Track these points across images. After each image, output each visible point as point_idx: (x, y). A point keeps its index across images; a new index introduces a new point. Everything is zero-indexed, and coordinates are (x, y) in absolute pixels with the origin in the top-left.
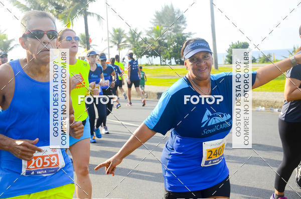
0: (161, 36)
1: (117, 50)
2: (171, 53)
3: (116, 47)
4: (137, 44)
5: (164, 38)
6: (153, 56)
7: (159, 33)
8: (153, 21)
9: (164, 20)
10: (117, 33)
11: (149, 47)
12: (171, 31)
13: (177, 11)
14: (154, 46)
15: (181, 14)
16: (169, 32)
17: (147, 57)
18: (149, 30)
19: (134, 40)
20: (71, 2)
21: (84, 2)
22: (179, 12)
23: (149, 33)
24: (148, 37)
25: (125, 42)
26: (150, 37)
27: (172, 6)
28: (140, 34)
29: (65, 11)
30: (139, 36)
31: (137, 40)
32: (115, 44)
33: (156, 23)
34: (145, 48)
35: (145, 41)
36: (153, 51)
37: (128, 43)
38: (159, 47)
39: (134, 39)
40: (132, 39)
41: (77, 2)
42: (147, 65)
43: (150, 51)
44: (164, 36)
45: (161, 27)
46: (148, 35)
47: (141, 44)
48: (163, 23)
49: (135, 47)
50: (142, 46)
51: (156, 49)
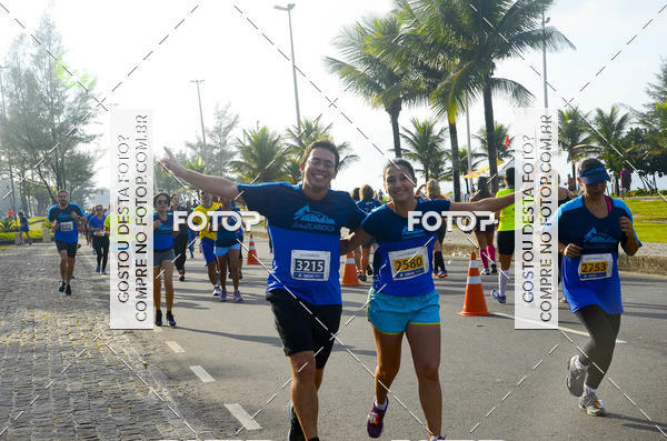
1: (569, 160)
3: (566, 154)
4: (617, 146)
6: (657, 174)
8: (652, 90)
10: (569, 121)
11: (646, 151)
14: (659, 147)
17: (642, 175)
18: (645, 111)
19: (609, 137)
20: (458, 61)
21: (484, 59)
23: (644, 119)
24: (641, 127)
25: (585, 141)
26: (648, 128)
28: (624, 119)
29: (445, 82)
30: (620, 126)
31: (616, 136)
32: (564, 146)
33: (665, 93)
34: (636, 154)
35: (635, 134)
36: (655, 158)
37: (595, 144)
39: (609, 133)
40: (605, 135)
41: (469, 60)
42: (641, 193)
43: (647, 161)
46: (643, 122)
47: (628, 145)
49: (612, 152)
50: (628, 150)
51: (662, 154)
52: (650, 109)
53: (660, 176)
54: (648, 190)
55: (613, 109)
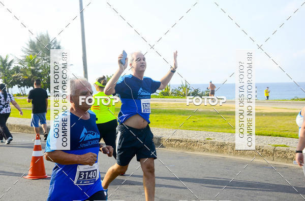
0: (34, 66)
2: (45, 83)
4: (8, 73)
5: (38, 67)
6: (26, 87)
7: (32, 63)
8: (24, 49)
9: (39, 50)
11: (22, 77)
12: (46, 61)
13: (53, 42)
14: (27, 75)
15: (57, 45)
16: (43, 62)
17: (19, 87)
18: (21, 58)
19: (4, 69)
22: (56, 42)
23: (21, 62)
24: (19, 65)
26: (22, 67)
27: (48, 35)
28: (11, 62)
30: (10, 64)
31: (8, 68)
33: (30, 51)
34: (17, 77)
35: (17, 69)
36: (26, 80)
38: (32, 77)
39: (4, 67)
40: (2, 68)
42: (19, 95)
43: (22, 81)
44: (37, 66)
45: (35, 56)
47: (13, 73)
48: (38, 52)
49: (6, 76)
50: (13, 76)
51: (28, 78)
52: (23, 58)
53: (27, 88)
54: (22, 94)
55: (7, 57)
